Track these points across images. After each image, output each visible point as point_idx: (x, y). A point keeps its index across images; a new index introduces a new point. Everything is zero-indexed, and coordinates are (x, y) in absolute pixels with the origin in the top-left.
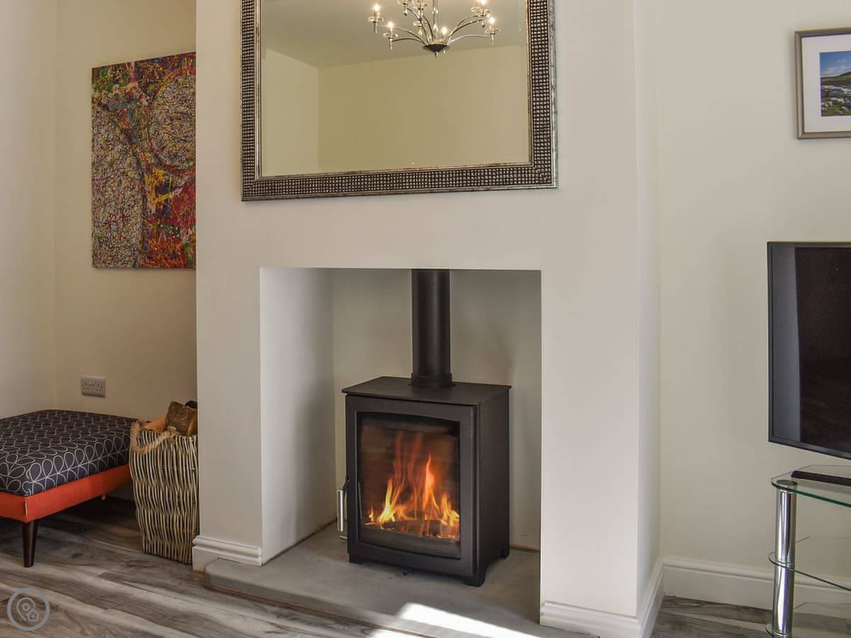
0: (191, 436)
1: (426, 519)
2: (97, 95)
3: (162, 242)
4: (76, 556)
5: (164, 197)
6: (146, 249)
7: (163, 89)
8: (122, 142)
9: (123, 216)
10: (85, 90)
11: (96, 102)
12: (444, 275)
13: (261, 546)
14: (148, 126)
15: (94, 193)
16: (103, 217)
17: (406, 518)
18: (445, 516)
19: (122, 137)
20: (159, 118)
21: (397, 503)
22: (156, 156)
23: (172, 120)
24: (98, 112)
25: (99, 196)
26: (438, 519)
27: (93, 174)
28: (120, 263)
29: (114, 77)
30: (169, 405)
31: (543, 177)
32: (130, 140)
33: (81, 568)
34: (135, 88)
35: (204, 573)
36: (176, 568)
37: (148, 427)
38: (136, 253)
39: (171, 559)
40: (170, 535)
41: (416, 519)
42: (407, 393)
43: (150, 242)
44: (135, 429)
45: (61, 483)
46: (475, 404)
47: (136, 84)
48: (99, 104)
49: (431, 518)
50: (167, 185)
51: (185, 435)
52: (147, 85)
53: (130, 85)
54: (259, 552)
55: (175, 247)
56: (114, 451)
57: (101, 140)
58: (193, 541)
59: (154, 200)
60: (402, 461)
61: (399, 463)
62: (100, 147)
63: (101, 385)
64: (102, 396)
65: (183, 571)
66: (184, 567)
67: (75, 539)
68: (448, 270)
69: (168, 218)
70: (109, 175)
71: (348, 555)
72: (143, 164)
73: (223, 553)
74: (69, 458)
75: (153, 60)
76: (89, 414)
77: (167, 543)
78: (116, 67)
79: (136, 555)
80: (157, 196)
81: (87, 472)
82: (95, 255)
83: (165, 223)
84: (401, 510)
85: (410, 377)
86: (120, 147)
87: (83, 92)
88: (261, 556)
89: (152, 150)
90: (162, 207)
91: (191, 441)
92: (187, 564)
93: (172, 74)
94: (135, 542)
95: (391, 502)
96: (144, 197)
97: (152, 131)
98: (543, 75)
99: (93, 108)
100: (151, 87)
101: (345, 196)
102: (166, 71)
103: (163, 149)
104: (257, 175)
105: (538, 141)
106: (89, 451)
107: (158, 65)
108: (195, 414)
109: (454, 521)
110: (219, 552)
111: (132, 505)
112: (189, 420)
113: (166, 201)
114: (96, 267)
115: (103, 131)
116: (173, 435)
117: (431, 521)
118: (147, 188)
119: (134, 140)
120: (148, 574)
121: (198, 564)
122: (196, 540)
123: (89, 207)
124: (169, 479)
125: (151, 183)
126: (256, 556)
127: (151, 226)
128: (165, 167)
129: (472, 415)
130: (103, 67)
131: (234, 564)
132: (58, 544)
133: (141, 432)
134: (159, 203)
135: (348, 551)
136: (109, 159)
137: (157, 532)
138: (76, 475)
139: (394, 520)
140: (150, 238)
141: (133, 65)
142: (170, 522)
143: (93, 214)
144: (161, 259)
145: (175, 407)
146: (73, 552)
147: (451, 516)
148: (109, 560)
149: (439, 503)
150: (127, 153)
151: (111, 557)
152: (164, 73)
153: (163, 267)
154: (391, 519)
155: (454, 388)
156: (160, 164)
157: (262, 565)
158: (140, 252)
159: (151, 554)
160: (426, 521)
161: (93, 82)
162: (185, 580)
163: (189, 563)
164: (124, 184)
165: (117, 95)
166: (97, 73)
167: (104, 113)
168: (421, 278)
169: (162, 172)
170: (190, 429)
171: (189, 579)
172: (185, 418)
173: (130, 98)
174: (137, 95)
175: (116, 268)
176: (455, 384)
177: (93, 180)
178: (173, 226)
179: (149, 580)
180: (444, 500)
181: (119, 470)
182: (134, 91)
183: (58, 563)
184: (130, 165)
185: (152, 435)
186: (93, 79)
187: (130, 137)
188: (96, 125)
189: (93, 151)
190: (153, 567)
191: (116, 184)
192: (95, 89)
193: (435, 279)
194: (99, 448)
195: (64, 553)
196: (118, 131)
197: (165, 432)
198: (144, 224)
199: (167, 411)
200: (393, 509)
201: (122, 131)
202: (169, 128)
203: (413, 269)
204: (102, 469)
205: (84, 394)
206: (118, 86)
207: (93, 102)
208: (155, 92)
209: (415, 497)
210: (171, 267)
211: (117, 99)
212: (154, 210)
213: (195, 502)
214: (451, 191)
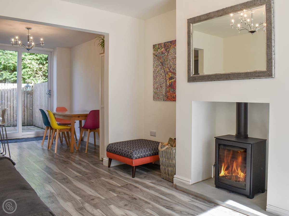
0: (174, 147)
1: (234, 175)
2: (154, 52)
3: (171, 94)
4: (145, 177)
5: (171, 81)
6: (167, 95)
7: (171, 50)
8: (160, 66)
9: (161, 86)
10: (151, 51)
11: (154, 54)
12: (246, 104)
13: (191, 179)
14: (167, 61)
15: (154, 80)
16: (156, 86)
17: (228, 175)
18: (239, 174)
19: (161, 64)
20: (170, 58)
21: (225, 170)
22: (169, 69)
23: (173, 59)
24: (154, 57)
25: (155, 81)
26: (237, 175)
27: (153, 74)
28: (160, 99)
29: (159, 47)
30: (169, 138)
31: (270, 74)
32: (163, 65)
33: (146, 180)
34: (164, 50)
35: (176, 185)
36: (169, 183)
37: (164, 144)
38: (164, 96)
39: (168, 181)
40: (168, 175)
41: (231, 175)
42: (234, 139)
43: (167, 94)
44: (160, 144)
45: (142, 157)
46: (252, 143)
47: (164, 49)
48: (155, 55)
49: (235, 175)
50: (172, 77)
51: (173, 147)
52: (167, 49)
53: (162, 49)
54: (190, 181)
55: (174, 95)
56: (156, 150)
57: (155, 65)
58: (174, 176)
59: (169, 82)
60: (227, 157)
61: (226, 158)
62: (155, 67)
63: (155, 133)
64: (155, 136)
65: (171, 184)
66: (172, 183)
67: (145, 173)
68: (247, 103)
69: (172, 87)
70: (157, 75)
71: (215, 185)
72: (166, 71)
73: (181, 180)
74: (144, 151)
75: (168, 42)
76: (151, 141)
77: (168, 176)
78: (159, 44)
79: (160, 179)
80: (169, 81)
81: (149, 155)
82: (154, 97)
83: (171, 88)
84: (226, 172)
85: (235, 135)
86: (160, 67)
87: (151, 52)
88: (191, 182)
89: (168, 68)
90: (170, 84)
91: (174, 149)
92: (172, 182)
93: (173, 46)
94: (160, 175)
95: (223, 170)
96: (166, 81)
97: (168, 62)
98: (270, 43)
99: (153, 56)
100: (168, 50)
101: (214, 81)
102: (172, 45)
103: (171, 67)
104: (191, 75)
105: (269, 63)
106: (150, 150)
107: (169, 43)
108: (175, 141)
109: (242, 176)
110: (179, 180)
111: (159, 166)
112: (174, 143)
113: (172, 82)
114: (154, 100)
115: (156, 62)
116: (169, 147)
117: (235, 176)
118: (167, 78)
119: (164, 65)
120: (162, 183)
121: (174, 183)
122: (175, 176)
123: (152, 84)
124: (168, 159)
125: (168, 77)
126: (189, 182)
127: (168, 89)
128: (171, 72)
129: (250, 146)
130: (156, 45)
131: (184, 184)
132: (141, 174)
133: (162, 145)
134: (170, 83)
135: (215, 184)
136: (157, 70)
137: (165, 173)
138: (146, 156)
139: (224, 175)
140: (168, 92)
141: (163, 43)
142: (168, 170)
143: (153, 86)
144: (170, 98)
145: (171, 139)
146: (145, 176)
147: (241, 174)
148: (153, 179)
149: (237, 170)
150: (162, 68)
151: (153, 178)
152: (171, 45)
153: (171, 101)
154: (223, 175)
155: (249, 139)
156: (170, 72)
157: (191, 185)
158: (165, 96)
159: (164, 179)
160: (234, 176)
161: (153, 49)
162: (171, 186)
163: (173, 183)
164: (161, 77)
165: (159, 52)
166: (154, 46)
167: (156, 57)
168: (239, 105)
169: (171, 74)
170: (174, 145)
171: (172, 186)
172: (173, 142)
173: (162, 53)
174: (164, 52)
175: (159, 101)
176: (249, 138)
177: (153, 76)
178: (173, 89)
179: (162, 185)
180: (239, 169)
181: (156, 156)
182: (163, 51)
183: (141, 178)
184: (163, 72)
185: (164, 146)
186: (153, 48)
187: (162, 64)
188: (154, 61)
189: (153, 68)
190: (163, 182)
191: (159, 77)
192: (154, 51)
193: (243, 106)
194: (152, 149)
195: (142, 176)
196: (160, 62)
197: (167, 146)
198: (166, 89)
199: (168, 140)
200: (224, 172)
201: (161, 62)
202: (172, 61)
203: (236, 102)
204: (153, 155)
205: (151, 135)
206: (159, 50)
207: (153, 54)
208: (169, 51)
209: (230, 169)
210: (173, 101)
211: (159, 53)
212: (168, 85)
213: (175, 166)
214: (243, 79)
